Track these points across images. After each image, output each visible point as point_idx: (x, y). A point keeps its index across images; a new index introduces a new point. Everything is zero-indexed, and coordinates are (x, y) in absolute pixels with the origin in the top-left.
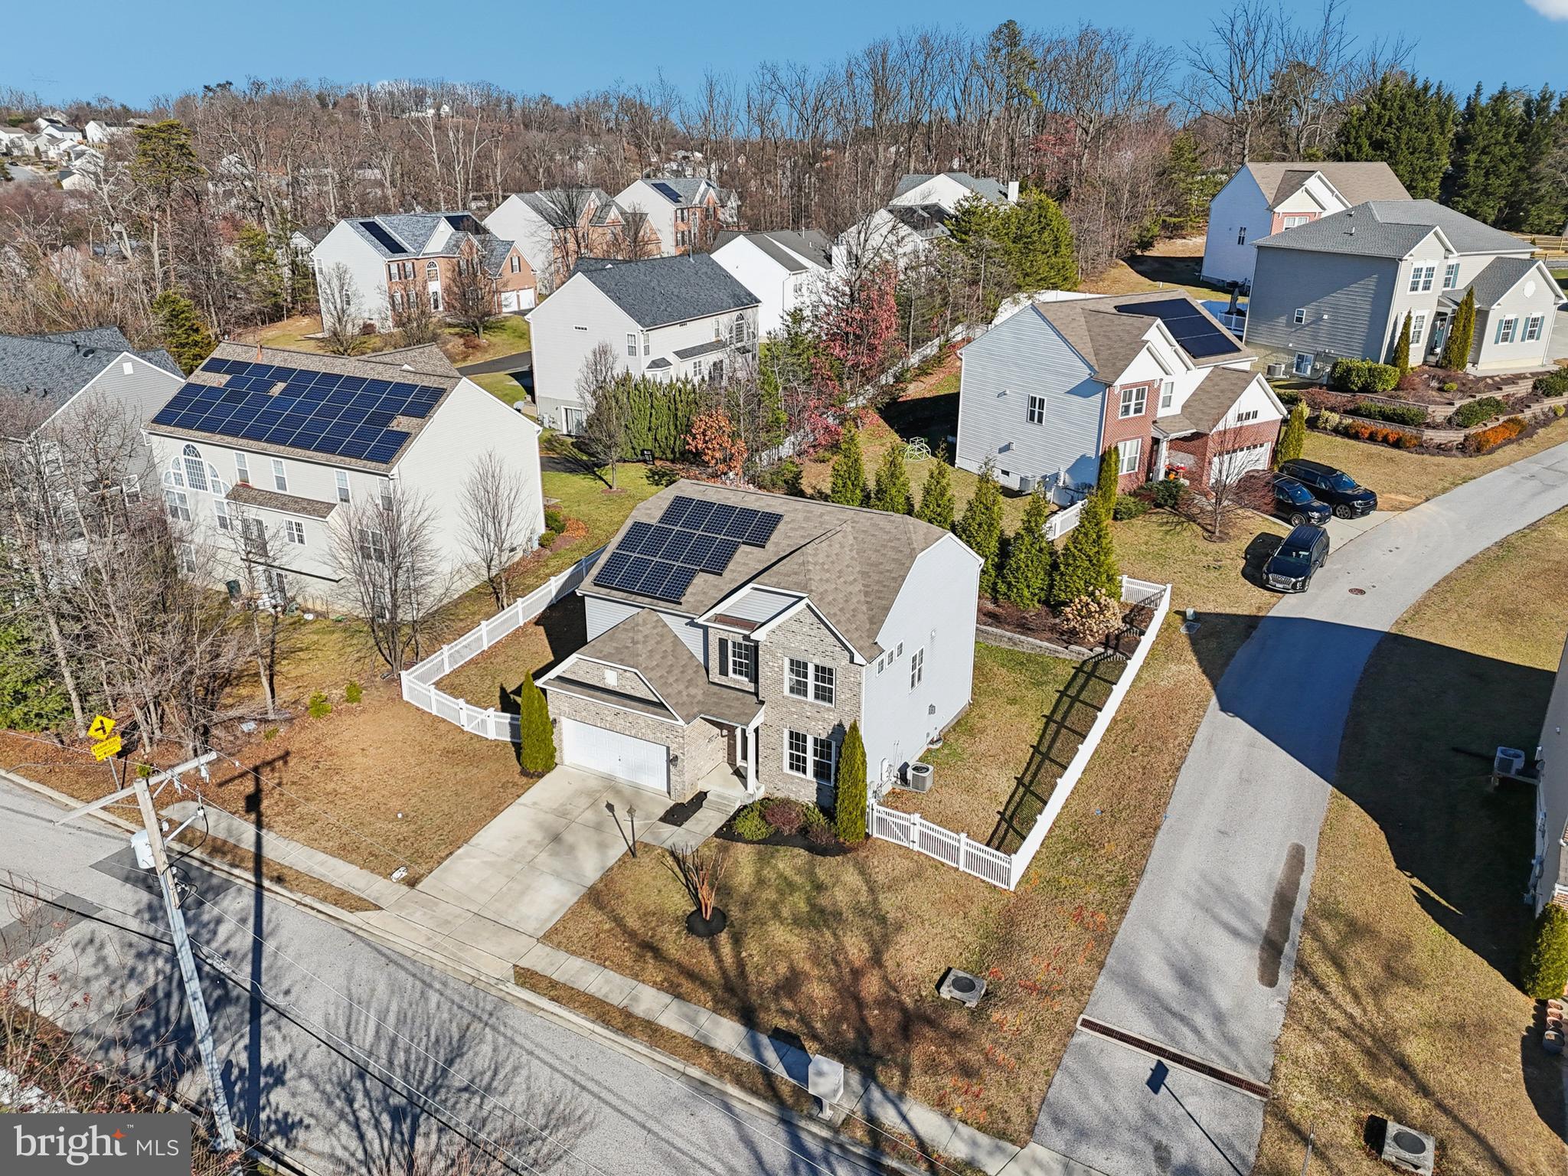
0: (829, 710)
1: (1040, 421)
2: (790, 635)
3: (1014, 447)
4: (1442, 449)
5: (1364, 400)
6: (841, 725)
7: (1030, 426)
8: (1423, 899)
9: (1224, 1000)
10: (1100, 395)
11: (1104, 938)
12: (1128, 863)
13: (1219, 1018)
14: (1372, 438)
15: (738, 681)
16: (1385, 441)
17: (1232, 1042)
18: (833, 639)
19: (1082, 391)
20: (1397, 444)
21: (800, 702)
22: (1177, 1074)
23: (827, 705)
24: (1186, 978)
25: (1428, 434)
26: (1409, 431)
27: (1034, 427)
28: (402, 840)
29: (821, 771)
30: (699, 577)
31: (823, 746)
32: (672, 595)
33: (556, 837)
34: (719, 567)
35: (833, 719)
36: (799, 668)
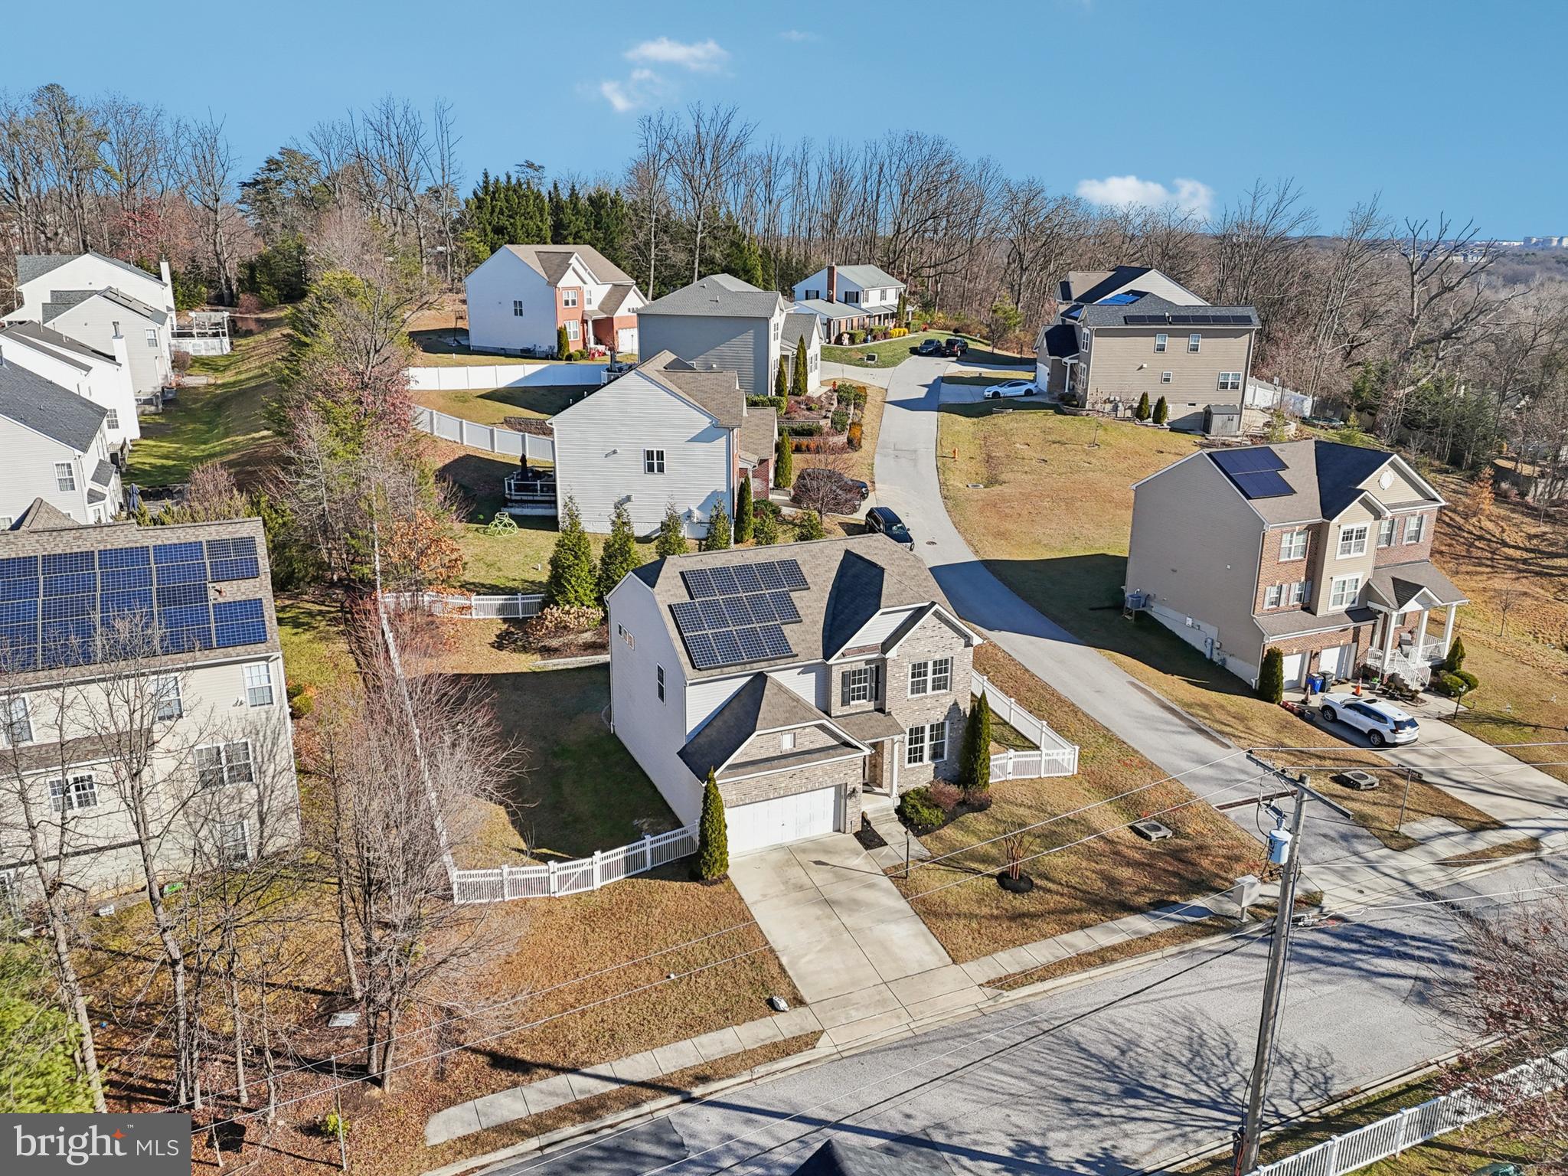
0: (946, 695)
1: (661, 469)
2: (914, 643)
3: (633, 499)
4: (842, 449)
6: (956, 704)
7: (650, 476)
9: (1226, 762)
10: (724, 438)
11: (1151, 766)
12: (1094, 729)
13: (1240, 771)
15: (860, 705)
17: (1259, 778)
18: (951, 633)
19: (703, 437)
21: (921, 698)
22: (1277, 804)
23: (944, 691)
24: (1205, 764)
25: (829, 440)
26: (818, 440)
27: (656, 476)
28: (721, 987)
29: (936, 755)
30: (787, 630)
31: (938, 728)
32: (782, 651)
33: (828, 903)
34: (793, 615)
35: (948, 701)
36: (919, 670)
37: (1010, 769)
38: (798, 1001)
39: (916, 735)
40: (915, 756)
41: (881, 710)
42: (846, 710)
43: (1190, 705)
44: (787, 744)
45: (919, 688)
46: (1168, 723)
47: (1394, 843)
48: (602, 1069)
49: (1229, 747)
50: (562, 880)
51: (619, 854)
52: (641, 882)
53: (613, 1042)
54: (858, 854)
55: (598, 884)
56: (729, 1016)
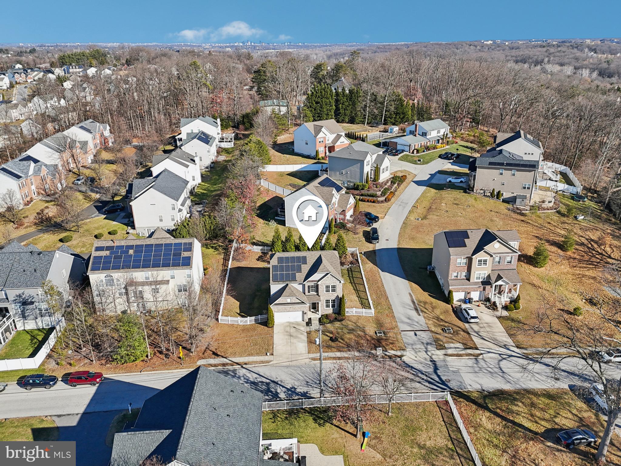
2: (326, 281)
4: (382, 202)
5: (363, 192)
6: (338, 296)
8: (429, 295)
9: (416, 320)
11: (394, 317)
12: (388, 305)
13: (417, 323)
14: (368, 201)
15: (313, 293)
16: (371, 201)
17: (421, 325)
18: (335, 279)
20: (374, 202)
21: (329, 294)
22: (417, 333)
23: (334, 292)
24: (409, 319)
25: (379, 199)
26: (375, 199)
28: (259, 349)
29: (333, 306)
30: (297, 274)
31: (334, 301)
32: (294, 279)
33: (291, 336)
34: (300, 270)
35: (336, 295)
36: (327, 287)
37: (354, 312)
38: (272, 354)
39: (327, 301)
40: (328, 306)
41: (318, 295)
42: (309, 294)
43: (421, 302)
44: (289, 301)
45: (328, 291)
46: (410, 306)
47: (439, 347)
48: (230, 359)
49: (420, 315)
50: (241, 321)
51: (253, 318)
52: (257, 325)
53: (234, 354)
54: (304, 327)
55: (248, 323)
56: (258, 354)
